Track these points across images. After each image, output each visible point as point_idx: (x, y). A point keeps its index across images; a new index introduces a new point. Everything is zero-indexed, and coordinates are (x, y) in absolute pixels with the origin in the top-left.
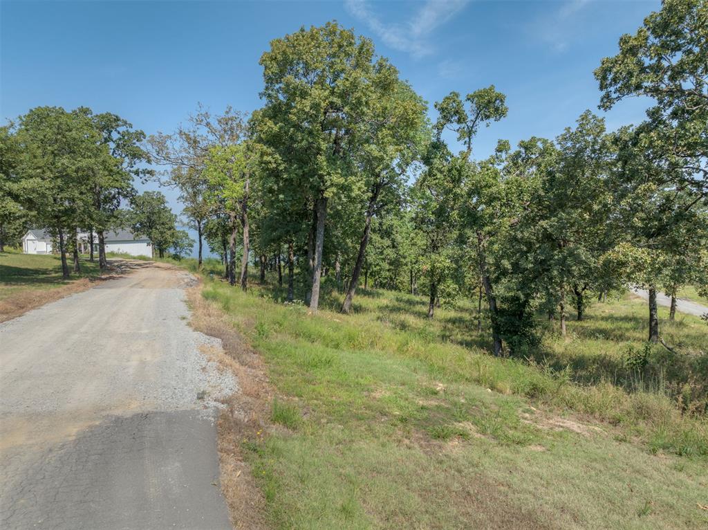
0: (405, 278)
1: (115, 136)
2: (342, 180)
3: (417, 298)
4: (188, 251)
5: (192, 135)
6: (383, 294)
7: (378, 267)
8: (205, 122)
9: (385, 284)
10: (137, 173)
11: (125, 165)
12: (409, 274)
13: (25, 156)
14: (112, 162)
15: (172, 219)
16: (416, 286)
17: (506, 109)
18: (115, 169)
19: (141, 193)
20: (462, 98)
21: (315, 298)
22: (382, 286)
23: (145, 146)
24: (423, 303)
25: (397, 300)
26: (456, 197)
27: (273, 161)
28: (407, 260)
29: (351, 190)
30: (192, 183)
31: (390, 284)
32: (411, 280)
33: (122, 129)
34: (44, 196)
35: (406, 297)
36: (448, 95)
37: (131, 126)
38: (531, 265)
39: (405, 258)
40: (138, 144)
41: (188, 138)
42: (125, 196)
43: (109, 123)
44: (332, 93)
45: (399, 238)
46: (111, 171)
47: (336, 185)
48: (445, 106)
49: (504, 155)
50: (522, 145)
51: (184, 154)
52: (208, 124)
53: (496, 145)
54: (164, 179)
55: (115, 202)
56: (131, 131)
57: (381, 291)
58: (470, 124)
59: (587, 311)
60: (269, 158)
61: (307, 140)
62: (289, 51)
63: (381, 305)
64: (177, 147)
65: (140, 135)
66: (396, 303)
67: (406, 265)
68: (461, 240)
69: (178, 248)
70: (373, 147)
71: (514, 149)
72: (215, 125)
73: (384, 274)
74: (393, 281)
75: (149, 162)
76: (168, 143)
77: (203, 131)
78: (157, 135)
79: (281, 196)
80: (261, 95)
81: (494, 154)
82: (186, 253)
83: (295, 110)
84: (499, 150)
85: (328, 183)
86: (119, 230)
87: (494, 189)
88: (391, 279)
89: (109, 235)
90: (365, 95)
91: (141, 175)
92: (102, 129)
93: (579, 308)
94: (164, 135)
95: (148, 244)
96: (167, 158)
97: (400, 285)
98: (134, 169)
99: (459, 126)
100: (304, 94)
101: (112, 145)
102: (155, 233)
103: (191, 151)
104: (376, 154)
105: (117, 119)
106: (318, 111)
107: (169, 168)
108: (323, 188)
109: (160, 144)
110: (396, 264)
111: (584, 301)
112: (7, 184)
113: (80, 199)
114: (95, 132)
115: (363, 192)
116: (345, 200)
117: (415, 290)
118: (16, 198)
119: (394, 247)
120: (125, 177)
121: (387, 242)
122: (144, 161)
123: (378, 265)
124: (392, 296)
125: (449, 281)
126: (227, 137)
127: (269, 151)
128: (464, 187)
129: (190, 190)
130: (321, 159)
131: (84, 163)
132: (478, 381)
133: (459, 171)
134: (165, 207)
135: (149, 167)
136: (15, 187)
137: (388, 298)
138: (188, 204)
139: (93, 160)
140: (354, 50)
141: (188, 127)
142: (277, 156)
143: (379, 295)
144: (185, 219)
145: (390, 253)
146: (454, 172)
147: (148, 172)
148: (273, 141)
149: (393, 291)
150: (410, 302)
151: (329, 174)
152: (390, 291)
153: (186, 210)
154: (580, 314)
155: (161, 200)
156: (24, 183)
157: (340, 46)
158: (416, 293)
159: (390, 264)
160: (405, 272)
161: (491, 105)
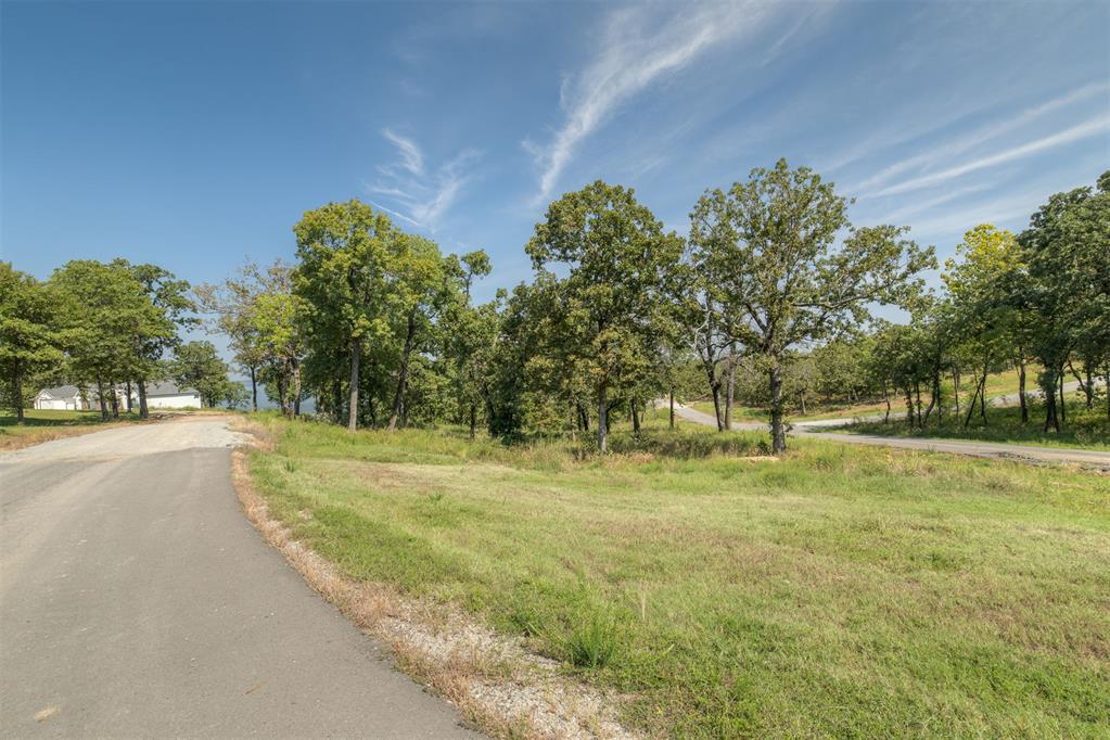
1: (155, 286)
2: (367, 323)
5: (240, 285)
8: (253, 273)
10: (181, 321)
11: (167, 315)
13: (64, 309)
14: (155, 312)
15: (224, 368)
17: (491, 267)
18: (157, 318)
19: (186, 343)
20: (458, 259)
21: (354, 420)
23: (189, 296)
27: (307, 309)
29: (376, 330)
30: (243, 330)
33: (163, 280)
34: (85, 344)
37: (173, 276)
40: (182, 294)
41: (236, 288)
42: (168, 346)
43: (148, 275)
44: (354, 256)
46: (153, 320)
47: (363, 327)
49: (503, 301)
50: (516, 291)
51: (232, 303)
52: (256, 275)
53: (494, 293)
54: (210, 328)
55: (157, 351)
56: (173, 281)
58: (467, 278)
60: (304, 307)
62: (315, 223)
64: (225, 297)
65: (184, 285)
69: (232, 401)
71: (511, 295)
72: (264, 275)
75: (195, 310)
76: (215, 293)
77: (252, 281)
78: (202, 286)
80: (297, 255)
81: (495, 298)
84: (499, 297)
85: (356, 326)
86: (161, 383)
89: (150, 388)
90: (380, 257)
91: (186, 324)
92: (142, 279)
94: (210, 285)
95: (196, 396)
96: (214, 307)
98: (179, 318)
99: (458, 279)
100: (329, 257)
101: (153, 296)
102: (204, 384)
103: (240, 299)
105: (158, 270)
107: (217, 316)
108: (352, 330)
109: (207, 294)
112: (48, 334)
113: (121, 346)
114: (134, 283)
116: (371, 338)
118: (57, 345)
120: (168, 326)
122: (189, 310)
126: (277, 287)
127: (304, 300)
129: (242, 338)
130: (348, 305)
131: (125, 313)
134: (214, 357)
135: (195, 316)
136: (57, 336)
138: (239, 351)
139: (135, 312)
140: (372, 222)
141: (236, 277)
142: (311, 304)
144: (237, 366)
146: (450, 314)
147: (194, 321)
148: (304, 292)
151: (356, 318)
153: (238, 357)
155: (210, 350)
156: (65, 332)
157: (360, 220)
161: (479, 264)
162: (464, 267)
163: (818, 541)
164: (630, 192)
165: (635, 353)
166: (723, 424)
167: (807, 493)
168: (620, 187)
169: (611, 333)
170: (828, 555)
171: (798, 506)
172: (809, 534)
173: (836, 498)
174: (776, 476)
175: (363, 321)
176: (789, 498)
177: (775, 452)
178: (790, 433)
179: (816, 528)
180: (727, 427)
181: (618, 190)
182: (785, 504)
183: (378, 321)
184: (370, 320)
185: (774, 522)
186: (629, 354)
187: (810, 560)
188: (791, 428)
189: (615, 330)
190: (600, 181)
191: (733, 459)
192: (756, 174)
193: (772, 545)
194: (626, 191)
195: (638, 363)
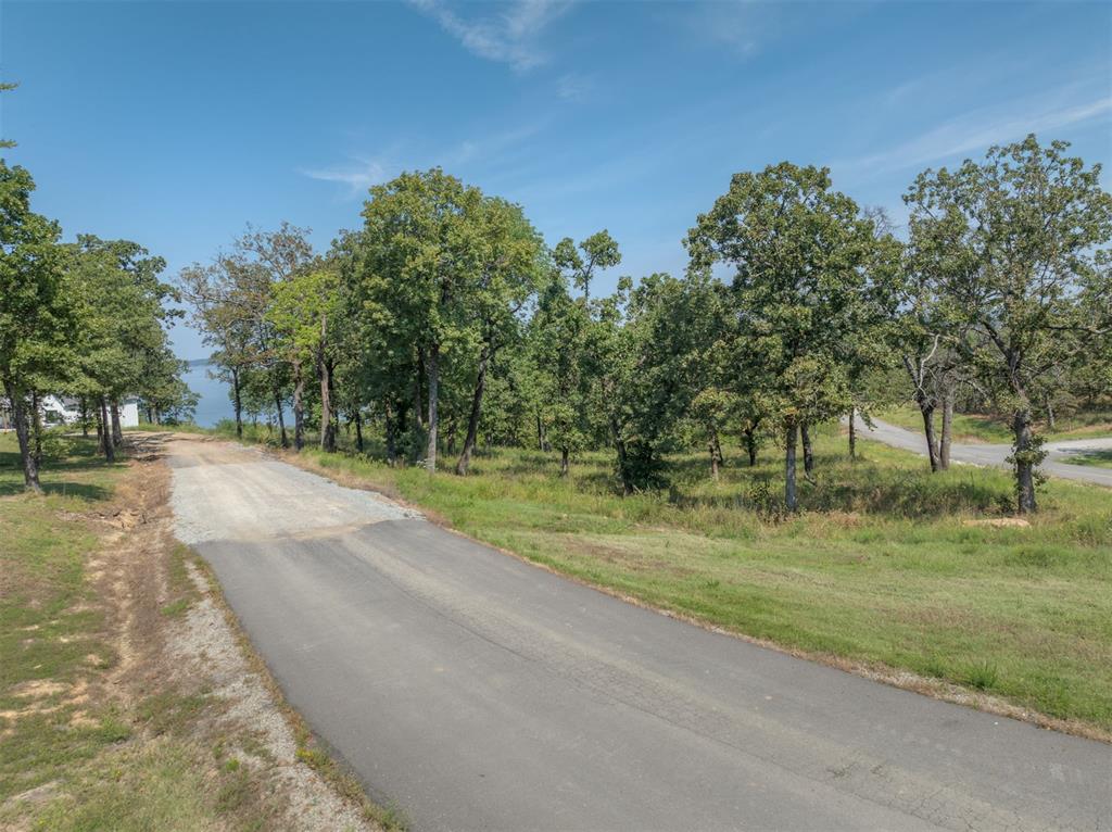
0: (530, 429)
2: (457, 334)
3: (549, 456)
4: (188, 412)
5: (236, 262)
6: (501, 453)
7: (492, 417)
8: (255, 246)
9: (501, 439)
10: (163, 315)
12: (536, 422)
16: (547, 439)
17: (619, 255)
20: (576, 244)
21: (432, 460)
22: (498, 442)
23: (168, 278)
24: (557, 461)
25: (522, 459)
26: (576, 346)
27: (382, 317)
28: (532, 403)
29: (466, 342)
31: (508, 439)
32: (539, 431)
33: (136, 258)
35: (534, 454)
36: (561, 241)
37: (146, 251)
38: (646, 410)
39: (528, 401)
40: (158, 276)
44: (445, 249)
45: (519, 377)
47: (451, 339)
48: (559, 254)
49: (626, 292)
50: (644, 280)
52: (261, 250)
53: (618, 282)
56: (149, 258)
57: (498, 449)
58: (586, 269)
59: (760, 454)
61: (419, 295)
63: (501, 466)
65: (159, 264)
66: (521, 464)
67: (531, 410)
68: (584, 388)
69: (173, 408)
70: (487, 294)
71: (637, 285)
73: (499, 425)
74: (513, 435)
75: (178, 300)
79: (391, 352)
81: (616, 291)
82: (186, 415)
83: (407, 269)
84: (621, 288)
85: (442, 337)
87: (608, 342)
88: (510, 431)
91: (167, 318)
93: (750, 450)
97: (523, 439)
99: (574, 272)
100: (414, 253)
104: (490, 301)
105: (127, 245)
106: (431, 269)
108: (437, 342)
110: (516, 410)
111: (756, 442)
115: (480, 343)
116: (461, 352)
117: (545, 445)
119: (512, 388)
121: (503, 383)
122: (171, 299)
123: (491, 413)
124: (515, 455)
125: (574, 430)
127: (378, 307)
128: (582, 338)
130: (433, 312)
132: (597, 512)
133: (577, 321)
135: (178, 307)
137: (508, 456)
138: (218, 348)
140: (462, 199)
142: (387, 312)
143: (496, 455)
145: (508, 398)
147: (177, 314)
149: (515, 448)
150: (539, 461)
151: (442, 327)
152: (510, 449)
154: (753, 457)
157: (448, 198)
158: (547, 448)
159: (509, 410)
160: (530, 420)
161: (603, 251)
162: (582, 254)
163: (1089, 630)
164: (825, 171)
165: (840, 389)
166: (937, 459)
167: (1071, 576)
168: (812, 169)
169: (808, 363)
170: (1097, 639)
171: (1063, 593)
172: (1078, 622)
173: (1103, 583)
174: (1032, 554)
175: (452, 332)
176: (1053, 582)
177: (1021, 511)
178: (1043, 487)
179: (1086, 619)
180: (944, 465)
181: (809, 172)
182: (1048, 589)
183: (468, 330)
184: (458, 328)
185: (1045, 611)
186: (833, 389)
187: (1082, 643)
188: (1042, 481)
189: (813, 358)
190: (787, 163)
191: (969, 521)
192: (996, 154)
193: (1049, 632)
194: (819, 170)
195: (845, 403)
